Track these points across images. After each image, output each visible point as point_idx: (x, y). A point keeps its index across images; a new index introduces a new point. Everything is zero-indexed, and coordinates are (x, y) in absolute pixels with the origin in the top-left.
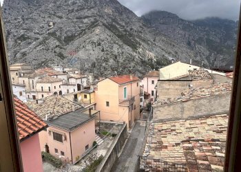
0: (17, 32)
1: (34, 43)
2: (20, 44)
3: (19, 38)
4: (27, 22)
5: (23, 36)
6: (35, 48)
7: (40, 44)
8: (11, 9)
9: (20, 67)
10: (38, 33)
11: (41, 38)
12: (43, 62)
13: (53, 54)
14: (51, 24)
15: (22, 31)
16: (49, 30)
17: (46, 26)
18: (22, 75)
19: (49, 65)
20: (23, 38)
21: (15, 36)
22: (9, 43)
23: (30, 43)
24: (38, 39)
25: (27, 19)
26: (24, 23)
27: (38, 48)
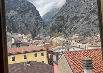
0: (72, 15)
1: (81, 20)
2: (73, 22)
3: (73, 19)
4: (77, 8)
5: (75, 17)
6: (82, 23)
7: (85, 20)
8: (69, 3)
9: (77, 37)
10: (83, 13)
11: (85, 16)
12: (86, 33)
13: (94, 26)
14: (92, 4)
15: (74, 14)
16: (90, 9)
17: (89, 7)
18: (78, 41)
19: (91, 34)
20: (75, 18)
21: (71, 18)
22: (68, 23)
23: (78, 21)
24: (83, 17)
25: (77, 6)
26: (75, 9)
27: (84, 23)
